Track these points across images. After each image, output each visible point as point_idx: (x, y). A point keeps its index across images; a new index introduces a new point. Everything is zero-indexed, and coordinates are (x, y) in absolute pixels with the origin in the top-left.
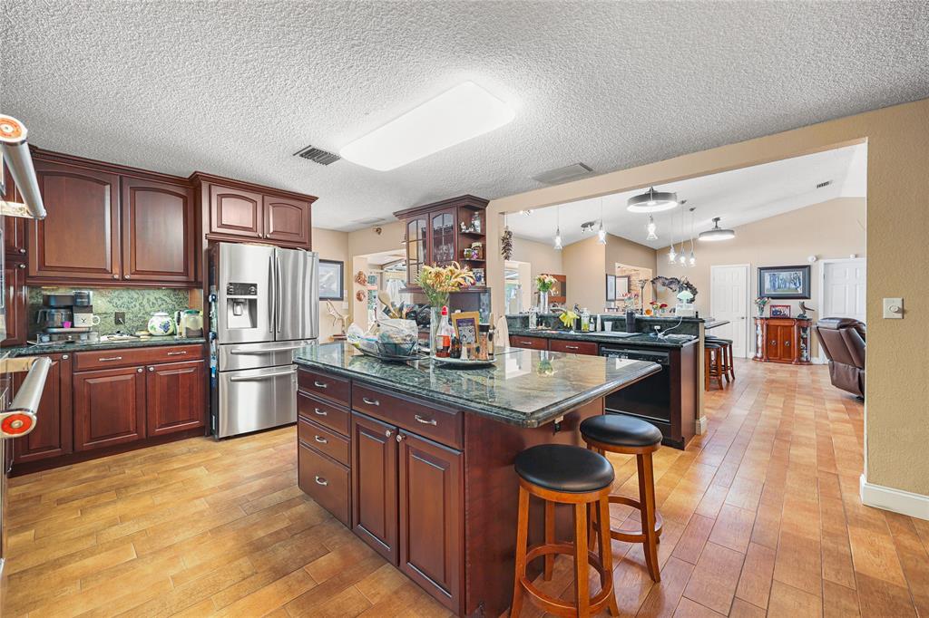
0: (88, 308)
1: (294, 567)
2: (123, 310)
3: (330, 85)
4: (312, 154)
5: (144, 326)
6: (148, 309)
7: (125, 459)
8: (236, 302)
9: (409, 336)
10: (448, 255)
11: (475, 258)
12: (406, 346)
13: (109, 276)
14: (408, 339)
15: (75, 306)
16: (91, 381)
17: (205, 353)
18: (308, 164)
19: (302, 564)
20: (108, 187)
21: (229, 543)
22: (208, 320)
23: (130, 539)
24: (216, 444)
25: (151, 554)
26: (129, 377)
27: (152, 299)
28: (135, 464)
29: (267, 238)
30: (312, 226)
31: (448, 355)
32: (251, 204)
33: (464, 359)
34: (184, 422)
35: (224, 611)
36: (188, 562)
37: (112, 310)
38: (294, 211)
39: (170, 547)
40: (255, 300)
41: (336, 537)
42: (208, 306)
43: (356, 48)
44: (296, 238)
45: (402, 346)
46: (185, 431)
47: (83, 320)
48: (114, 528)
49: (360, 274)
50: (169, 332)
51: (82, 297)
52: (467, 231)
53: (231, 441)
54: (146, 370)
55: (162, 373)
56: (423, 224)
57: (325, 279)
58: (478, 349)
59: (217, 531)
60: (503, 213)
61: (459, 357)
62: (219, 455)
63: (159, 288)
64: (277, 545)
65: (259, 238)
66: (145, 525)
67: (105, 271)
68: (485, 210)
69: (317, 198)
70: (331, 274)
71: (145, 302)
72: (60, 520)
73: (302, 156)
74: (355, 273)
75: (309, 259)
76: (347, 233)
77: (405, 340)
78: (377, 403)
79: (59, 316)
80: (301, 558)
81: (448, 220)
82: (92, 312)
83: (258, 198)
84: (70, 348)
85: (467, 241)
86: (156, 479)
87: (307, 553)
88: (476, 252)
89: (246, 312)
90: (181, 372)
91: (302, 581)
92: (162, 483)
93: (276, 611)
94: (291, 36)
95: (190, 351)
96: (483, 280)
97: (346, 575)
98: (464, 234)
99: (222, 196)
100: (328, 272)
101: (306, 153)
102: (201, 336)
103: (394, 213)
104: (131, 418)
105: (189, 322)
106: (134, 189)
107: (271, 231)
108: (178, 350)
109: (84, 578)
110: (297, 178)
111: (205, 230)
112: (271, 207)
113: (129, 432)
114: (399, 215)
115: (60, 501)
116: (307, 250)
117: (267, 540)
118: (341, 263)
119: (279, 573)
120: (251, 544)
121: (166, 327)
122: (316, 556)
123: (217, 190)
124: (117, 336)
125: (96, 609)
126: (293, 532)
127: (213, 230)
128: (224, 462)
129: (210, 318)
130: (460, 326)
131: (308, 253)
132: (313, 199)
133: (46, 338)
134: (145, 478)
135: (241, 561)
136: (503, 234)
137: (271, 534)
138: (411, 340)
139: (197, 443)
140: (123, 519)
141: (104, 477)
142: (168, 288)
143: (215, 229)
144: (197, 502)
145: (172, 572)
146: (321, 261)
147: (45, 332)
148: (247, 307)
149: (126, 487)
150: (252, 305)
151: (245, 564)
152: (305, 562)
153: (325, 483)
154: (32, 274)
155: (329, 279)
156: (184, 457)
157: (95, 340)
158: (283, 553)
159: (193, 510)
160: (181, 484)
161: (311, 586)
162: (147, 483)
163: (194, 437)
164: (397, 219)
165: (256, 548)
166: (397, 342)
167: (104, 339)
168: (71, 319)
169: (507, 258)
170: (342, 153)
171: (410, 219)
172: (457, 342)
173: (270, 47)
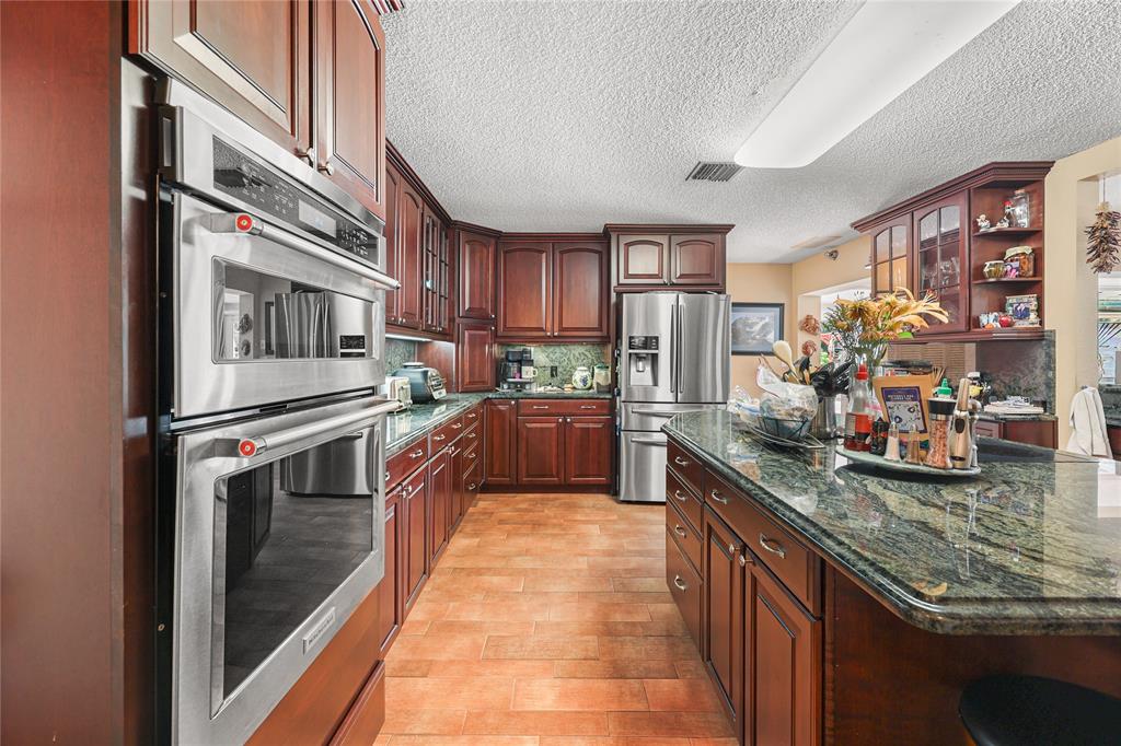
0: (530, 362)
1: (634, 673)
2: (557, 364)
3: (694, 76)
4: (705, 172)
5: (568, 381)
6: (574, 363)
7: (548, 500)
8: (639, 358)
9: (798, 409)
10: (952, 277)
11: (1012, 276)
12: (792, 425)
13: (542, 334)
14: (797, 413)
15: (524, 360)
16: (529, 425)
17: (612, 409)
18: (704, 185)
19: (643, 675)
20: (544, 255)
21: (588, 614)
22: (615, 376)
23: (523, 572)
24: (615, 504)
25: (533, 593)
26: (553, 425)
27: (577, 355)
28: (552, 505)
29: (673, 284)
30: (727, 262)
31: (866, 448)
32: (656, 249)
33: (891, 457)
34: (594, 476)
35: (558, 682)
36: (553, 615)
37: (549, 364)
38: (704, 248)
39: (546, 593)
40: (657, 354)
41: (692, 663)
42: (615, 361)
43: (704, 10)
44: (707, 281)
45: (786, 424)
46: (594, 485)
47: (528, 372)
48: (519, 558)
49: (808, 318)
50: (588, 386)
51: (526, 353)
52: (993, 230)
53: (630, 506)
54: (565, 420)
55: (577, 425)
56: (901, 233)
57: (757, 328)
58: (925, 446)
59: (584, 595)
60: (1094, 178)
61: (882, 454)
62: (615, 517)
63: (581, 343)
64: (628, 638)
65: (665, 284)
66: (538, 564)
67: (541, 329)
68: (1041, 182)
69: (733, 226)
70: (767, 320)
71: (572, 358)
72: (494, 537)
73: (695, 177)
74: (801, 317)
75: (722, 304)
76: (791, 264)
77: (791, 415)
78: (725, 501)
79: (514, 368)
80: (645, 668)
81: (952, 218)
82: (532, 365)
83: (663, 239)
84: (517, 395)
85: (995, 247)
86: (561, 525)
87: (653, 664)
88: (1015, 264)
89: (648, 369)
90: (591, 425)
91: (635, 696)
92: (564, 529)
93: (599, 713)
94: (629, 39)
95: (599, 406)
96: (1033, 316)
97: (685, 718)
98: (986, 236)
99: (628, 245)
100: (762, 319)
101: (699, 173)
102: (609, 392)
103: (852, 225)
104: (554, 463)
105: (602, 377)
106: (562, 253)
107: (678, 275)
108: (589, 405)
109: (489, 592)
110: (699, 206)
111: (614, 283)
112: (678, 248)
113: (552, 476)
114: (860, 226)
115: (501, 522)
116: (719, 293)
117: (621, 627)
118: (781, 306)
119: (618, 672)
120: (606, 624)
121: (584, 381)
122: (661, 675)
123: (625, 239)
124: (549, 388)
125: (484, 622)
126: (649, 633)
127: (621, 282)
128: (617, 526)
129: (617, 374)
130: (889, 400)
131: (722, 297)
132: (729, 228)
133: (505, 386)
134: (555, 521)
135: (590, 638)
136: (1093, 220)
137: (627, 623)
138: (801, 416)
139: (603, 499)
140: (527, 552)
141: (531, 511)
142: (588, 343)
143: (622, 281)
144: (580, 559)
145: (538, 618)
146: (734, 305)
147: (506, 382)
148: (650, 362)
149: (540, 525)
150: (655, 358)
151: (592, 642)
152: (647, 674)
153: (682, 588)
154: (499, 334)
155: (764, 327)
156: (587, 511)
157: (536, 390)
158: (631, 651)
159: (575, 566)
160: (574, 536)
161: (641, 707)
162: (554, 526)
163: (602, 493)
164: (857, 233)
165: (608, 631)
166: (779, 417)
167: (541, 389)
168: (520, 371)
169: (1100, 268)
170: (738, 160)
171: (877, 229)
172: (882, 427)
173: (614, 63)
